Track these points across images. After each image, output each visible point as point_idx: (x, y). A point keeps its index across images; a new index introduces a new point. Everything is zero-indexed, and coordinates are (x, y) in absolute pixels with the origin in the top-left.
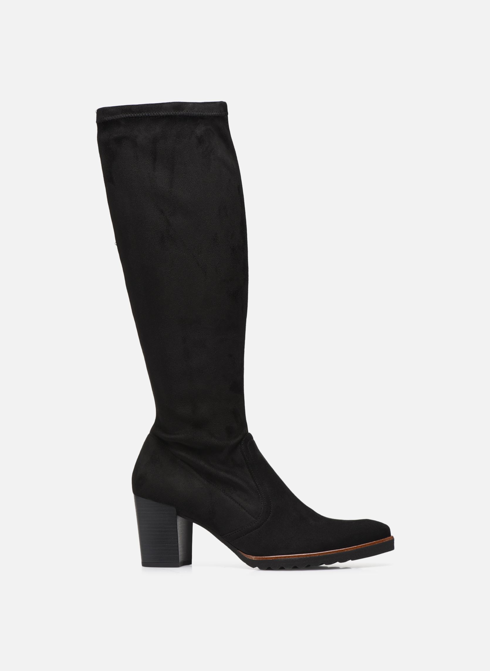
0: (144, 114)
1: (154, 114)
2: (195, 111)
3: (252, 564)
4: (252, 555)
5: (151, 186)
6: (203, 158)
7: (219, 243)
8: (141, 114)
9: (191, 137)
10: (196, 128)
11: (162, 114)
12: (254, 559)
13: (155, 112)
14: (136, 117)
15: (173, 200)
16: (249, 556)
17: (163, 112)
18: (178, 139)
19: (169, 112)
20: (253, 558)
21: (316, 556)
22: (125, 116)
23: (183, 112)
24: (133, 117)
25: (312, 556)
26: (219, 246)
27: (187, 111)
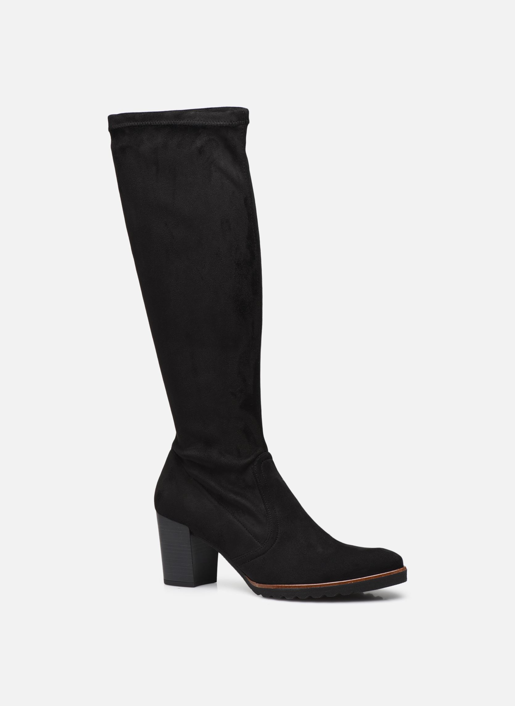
0: (146, 123)
1: (156, 123)
2: (196, 120)
3: (257, 591)
4: (256, 582)
5: (155, 197)
6: (204, 170)
7: (222, 258)
8: (144, 123)
9: (190, 147)
10: (197, 138)
11: (163, 122)
12: (257, 587)
13: (157, 121)
14: (139, 126)
15: (176, 212)
16: (254, 582)
17: (165, 121)
18: (179, 149)
19: (170, 121)
20: (257, 585)
21: (317, 587)
22: (129, 125)
23: (184, 121)
24: (136, 126)
25: (313, 587)
26: (222, 261)
27: (188, 121)
